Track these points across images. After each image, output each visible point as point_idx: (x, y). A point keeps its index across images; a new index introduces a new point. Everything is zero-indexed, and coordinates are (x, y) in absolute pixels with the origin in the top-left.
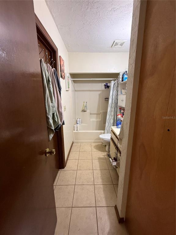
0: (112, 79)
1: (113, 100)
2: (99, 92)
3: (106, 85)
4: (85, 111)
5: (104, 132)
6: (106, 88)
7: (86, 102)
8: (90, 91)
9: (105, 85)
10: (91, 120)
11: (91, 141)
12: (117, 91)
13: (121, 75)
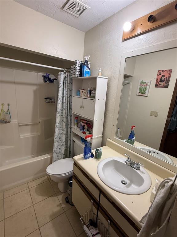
0: (61, 69)
1: (64, 105)
2: (35, 88)
3: (47, 77)
4: (6, 122)
5: (51, 158)
6: (45, 81)
7: (9, 105)
8: (15, 83)
9: (43, 76)
10: (22, 136)
11: (27, 179)
12: (71, 90)
13: (77, 65)
